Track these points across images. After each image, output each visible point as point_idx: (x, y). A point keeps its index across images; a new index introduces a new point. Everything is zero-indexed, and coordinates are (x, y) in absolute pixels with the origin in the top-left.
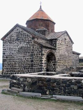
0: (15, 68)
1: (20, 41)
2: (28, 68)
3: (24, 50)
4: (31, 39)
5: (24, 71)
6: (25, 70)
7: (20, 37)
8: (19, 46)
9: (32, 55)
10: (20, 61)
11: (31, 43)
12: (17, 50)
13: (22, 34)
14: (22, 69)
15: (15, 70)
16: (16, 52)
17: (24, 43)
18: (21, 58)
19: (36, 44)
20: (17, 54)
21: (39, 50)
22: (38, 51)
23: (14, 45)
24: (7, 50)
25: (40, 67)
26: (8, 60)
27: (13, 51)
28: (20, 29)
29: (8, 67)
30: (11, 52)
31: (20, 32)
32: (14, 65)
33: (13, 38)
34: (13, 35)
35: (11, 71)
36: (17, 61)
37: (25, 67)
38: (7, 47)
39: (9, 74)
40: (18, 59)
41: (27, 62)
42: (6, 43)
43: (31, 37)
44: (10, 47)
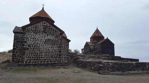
0: (41, 56)
1: (48, 34)
3: (52, 42)
4: (59, 35)
6: (53, 59)
7: (48, 30)
8: (47, 38)
9: (60, 47)
10: (47, 51)
11: (59, 37)
12: (44, 41)
13: (49, 28)
14: (50, 58)
15: (40, 58)
17: (52, 36)
18: (48, 49)
19: (64, 39)
20: (43, 44)
24: (29, 39)
25: (67, 56)
26: (31, 48)
27: (38, 41)
28: (47, 23)
29: (30, 56)
30: (36, 42)
31: (47, 26)
32: (40, 54)
33: (39, 30)
34: (38, 26)
35: (34, 60)
36: (43, 51)
37: (53, 56)
38: (31, 36)
39: (33, 62)
40: (45, 49)
41: (55, 52)
42: (29, 32)
43: (59, 33)
44: (35, 37)
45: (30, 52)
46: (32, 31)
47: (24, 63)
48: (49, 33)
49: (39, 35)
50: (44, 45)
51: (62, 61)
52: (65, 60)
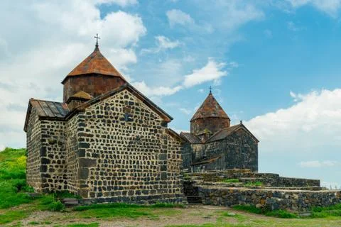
0: (122, 180)
1: (134, 124)
2: (154, 181)
3: (144, 144)
4: (160, 125)
5: (145, 187)
6: (149, 185)
7: (134, 114)
8: (132, 134)
9: (163, 157)
10: (135, 167)
11: (161, 132)
12: (126, 143)
13: (137, 109)
14: (142, 183)
15: (122, 185)
16: (124, 146)
17: (144, 130)
18: (138, 161)
19: (171, 137)
20: (126, 150)
21: (177, 149)
22: (176, 151)
23: (118, 128)
24: (94, 138)
25: (180, 180)
26: (99, 161)
27: (114, 142)
28: (132, 96)
29: (100, 179)
30: (109, 145)
31: (133, 103)
32: (119, 174)
33: (114, 114)
34: (112, 105)
35: (109, 188)
36: (127, 167)
37: (149, 179)
38: (97, 130)
39: (107, 194)
40: (131, 161)
41: (152, 170)
42: (92, 120)
43: (159, 121)
44: (107, 133)
45: (98, 169)
46: (99, 117)
47: (89, 196)
48: (136, 122)
49: (116, 126)
50: (129, 152)
51: (170, 191)
52: (175, 189)
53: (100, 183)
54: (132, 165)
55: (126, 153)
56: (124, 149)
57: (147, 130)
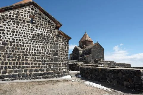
0: (25, 62)
1: (37, 26)
2: (49, 62)
3: (43, 39)
4: (54, 28)
5: (42, 67)
6: (45, 65)
7: (37, 20)
8: (35, 31)
9: (55, 47)
10: (35, 53)
11: (54, 32)
12: (30, 36)
13: (40, 18)
14: (40, 64)
15: (24, 65)
16: (28, 39)
17: (43, 30)
18: (38, 49)
22: (64, 44)
24: (5, 32)
25: (66, 62)
26: (8, 48)
27: (21, 36)
28: (37, 9)
29: (7, 61)
30: (17, 37)
32: (23, 57)
33: (23, 18)
34: (21, 13)
35: (14, 67)
36: (29, 53)
37: (45, 61)
38: (8, 27)
39: (11, 72)
40: (32, 49)
41: (48, 55)
42: (5, 20)
43: (54, 26)
44: (16, 30)
45: (6, 54)
46: (11, 19)
49: (23, 26)
50: (31, 43)
51: (60, 69)
52: (63, 68)
53: (6, 63)
54: (33, 52)
55: (30, 43)
56: (28, 41)
57: (46, 30)
